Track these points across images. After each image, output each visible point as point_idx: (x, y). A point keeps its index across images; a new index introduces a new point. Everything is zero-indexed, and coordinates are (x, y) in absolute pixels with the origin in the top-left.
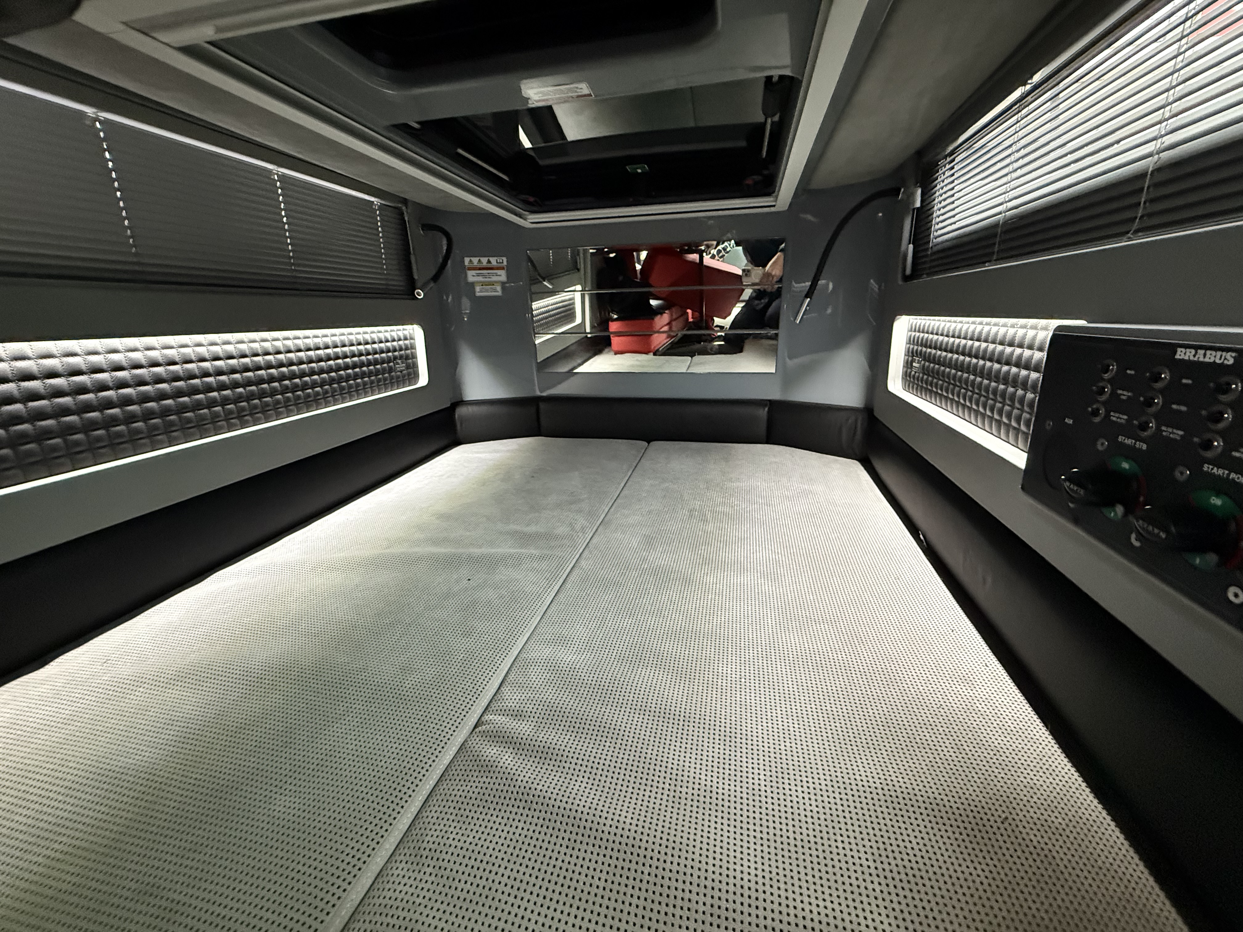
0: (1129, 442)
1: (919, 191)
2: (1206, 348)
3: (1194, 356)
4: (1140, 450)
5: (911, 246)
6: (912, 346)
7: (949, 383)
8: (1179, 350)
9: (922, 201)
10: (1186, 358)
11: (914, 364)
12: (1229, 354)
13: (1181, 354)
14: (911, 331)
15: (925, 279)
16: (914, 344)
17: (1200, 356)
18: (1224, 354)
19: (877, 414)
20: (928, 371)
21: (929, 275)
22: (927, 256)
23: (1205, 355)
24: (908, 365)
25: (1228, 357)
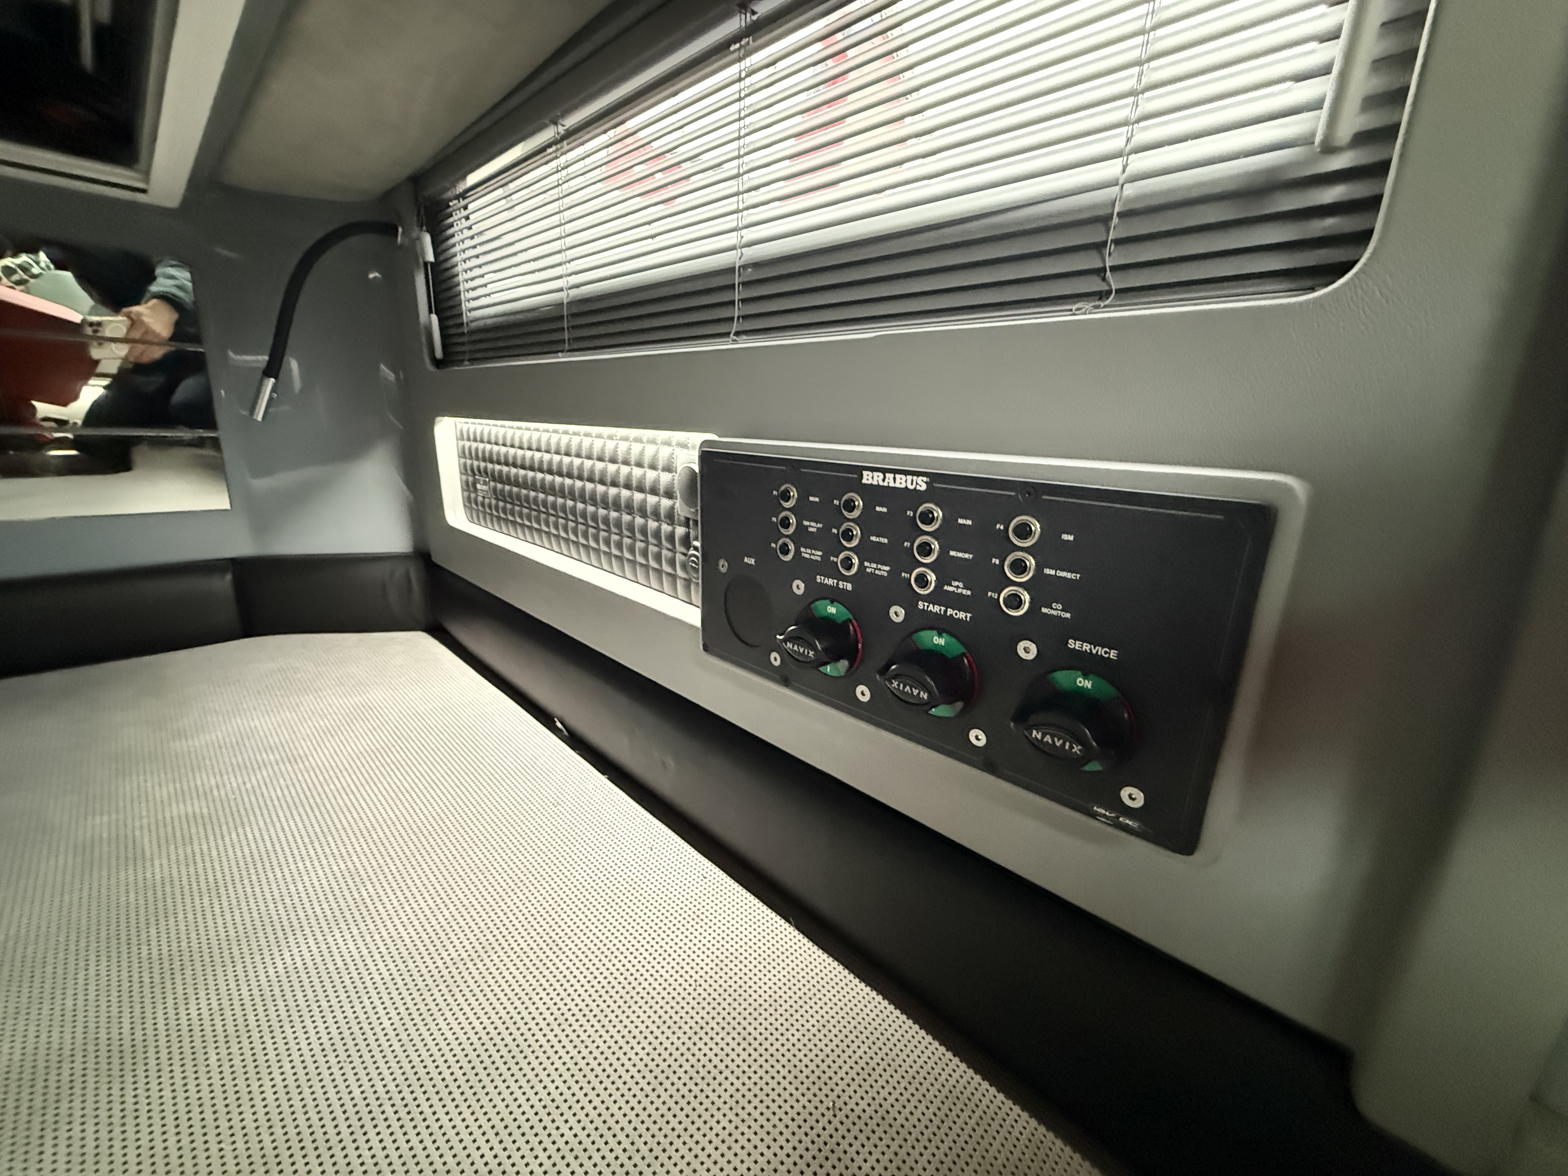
0: (830, 582)
1: (427, 239)
2: (895, 472)
3: (884, 480)
4: (844, 590)
5: (434, 318)
6: (469, 462)
7: (539, 511)
8: (865, 473)
9: (436, 254)
10: (875, 483)
11: (479, 486)
12: (921, 478)
13: (868, 478)
14: (462, 439)
15: (467, 367)
16: (471, 458)
17: (889, 480)
18: (915, 478)
19: (436, 559)
20: (504, 496)
21: (472, 361)
22: (463, 334)
23: (895, 479)
24: (469, 488)
25: (920, 482)
